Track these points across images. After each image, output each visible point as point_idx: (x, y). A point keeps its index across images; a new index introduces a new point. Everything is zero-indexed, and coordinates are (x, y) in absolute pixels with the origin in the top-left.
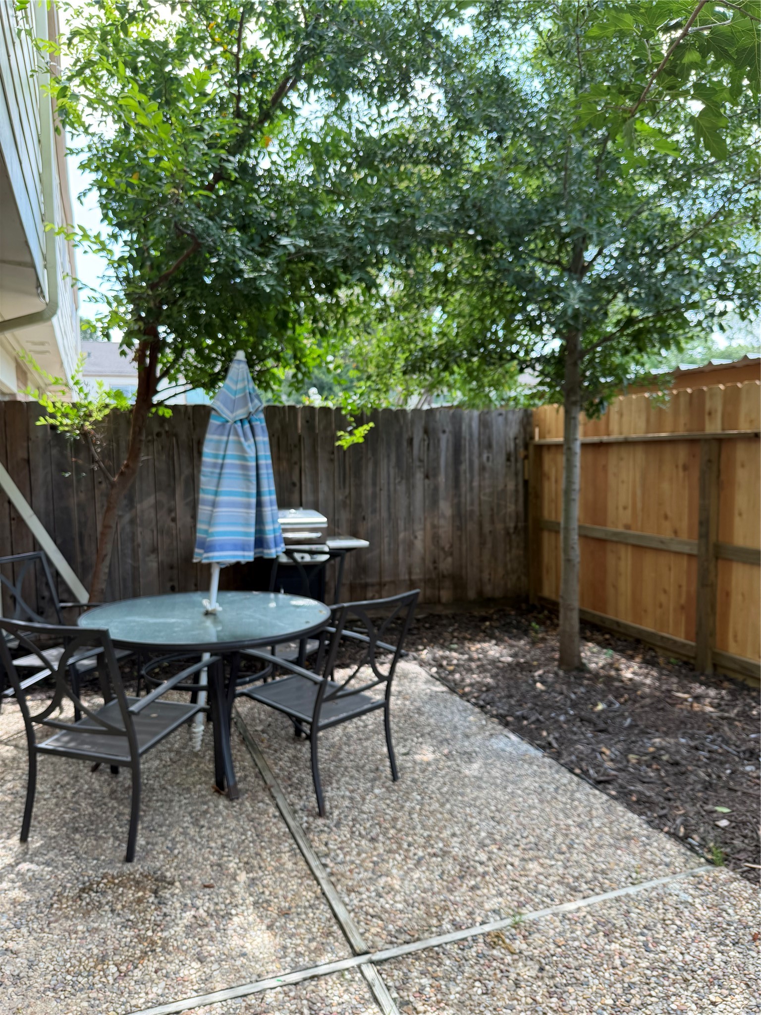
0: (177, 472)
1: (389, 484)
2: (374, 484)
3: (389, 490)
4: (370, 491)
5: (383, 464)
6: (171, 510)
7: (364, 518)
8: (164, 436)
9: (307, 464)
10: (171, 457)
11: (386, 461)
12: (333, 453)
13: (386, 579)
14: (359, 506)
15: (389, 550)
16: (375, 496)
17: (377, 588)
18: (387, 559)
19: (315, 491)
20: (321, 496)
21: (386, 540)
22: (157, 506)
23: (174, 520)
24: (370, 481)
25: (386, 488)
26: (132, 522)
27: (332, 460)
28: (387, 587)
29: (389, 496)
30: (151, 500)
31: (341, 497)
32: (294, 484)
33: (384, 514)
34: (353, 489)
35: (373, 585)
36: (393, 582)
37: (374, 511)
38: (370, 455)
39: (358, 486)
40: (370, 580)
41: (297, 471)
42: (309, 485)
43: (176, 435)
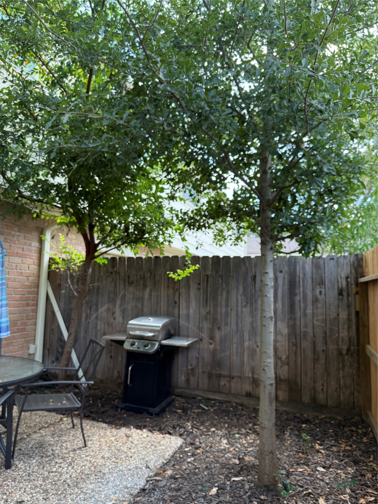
0: (118, 293)
1: (237, 306)
2: (227, 306)
3: (237, 311)
4: (224, 310)
5: (234, 293)
6: (113, 313)
7: (219, 328)
8: (114, 273)
9: (183, 291)
10: (116, 285)
11: (235, 291)
12: (200, 284)
13: (235, 374)
14: (215, 320)
15: (237, 353)
16: (227, 313)
17: (228, 379)
18: (235, 360)
19: (188, 308)
20: (191, 311)
21: (235, 345)
22: (108, 310)
23: (114, 319)
24: (224, 303)
25: (235, 309)
26: (97, 318)
27: (199, 289)
28: (234, 380)
29: (237, 315)
30: (105, 307)
31: (204, 313)
32: (176, 303)
33: (234, 327)
34: (212, 308)
35: (225, 376)
36: (240, 377)
37: (226, 324)
38: (224, 286)
39: (215, 306)
40: (223, 373)
41: (177, 295)
42: (184, 303)
43: (119, 273)
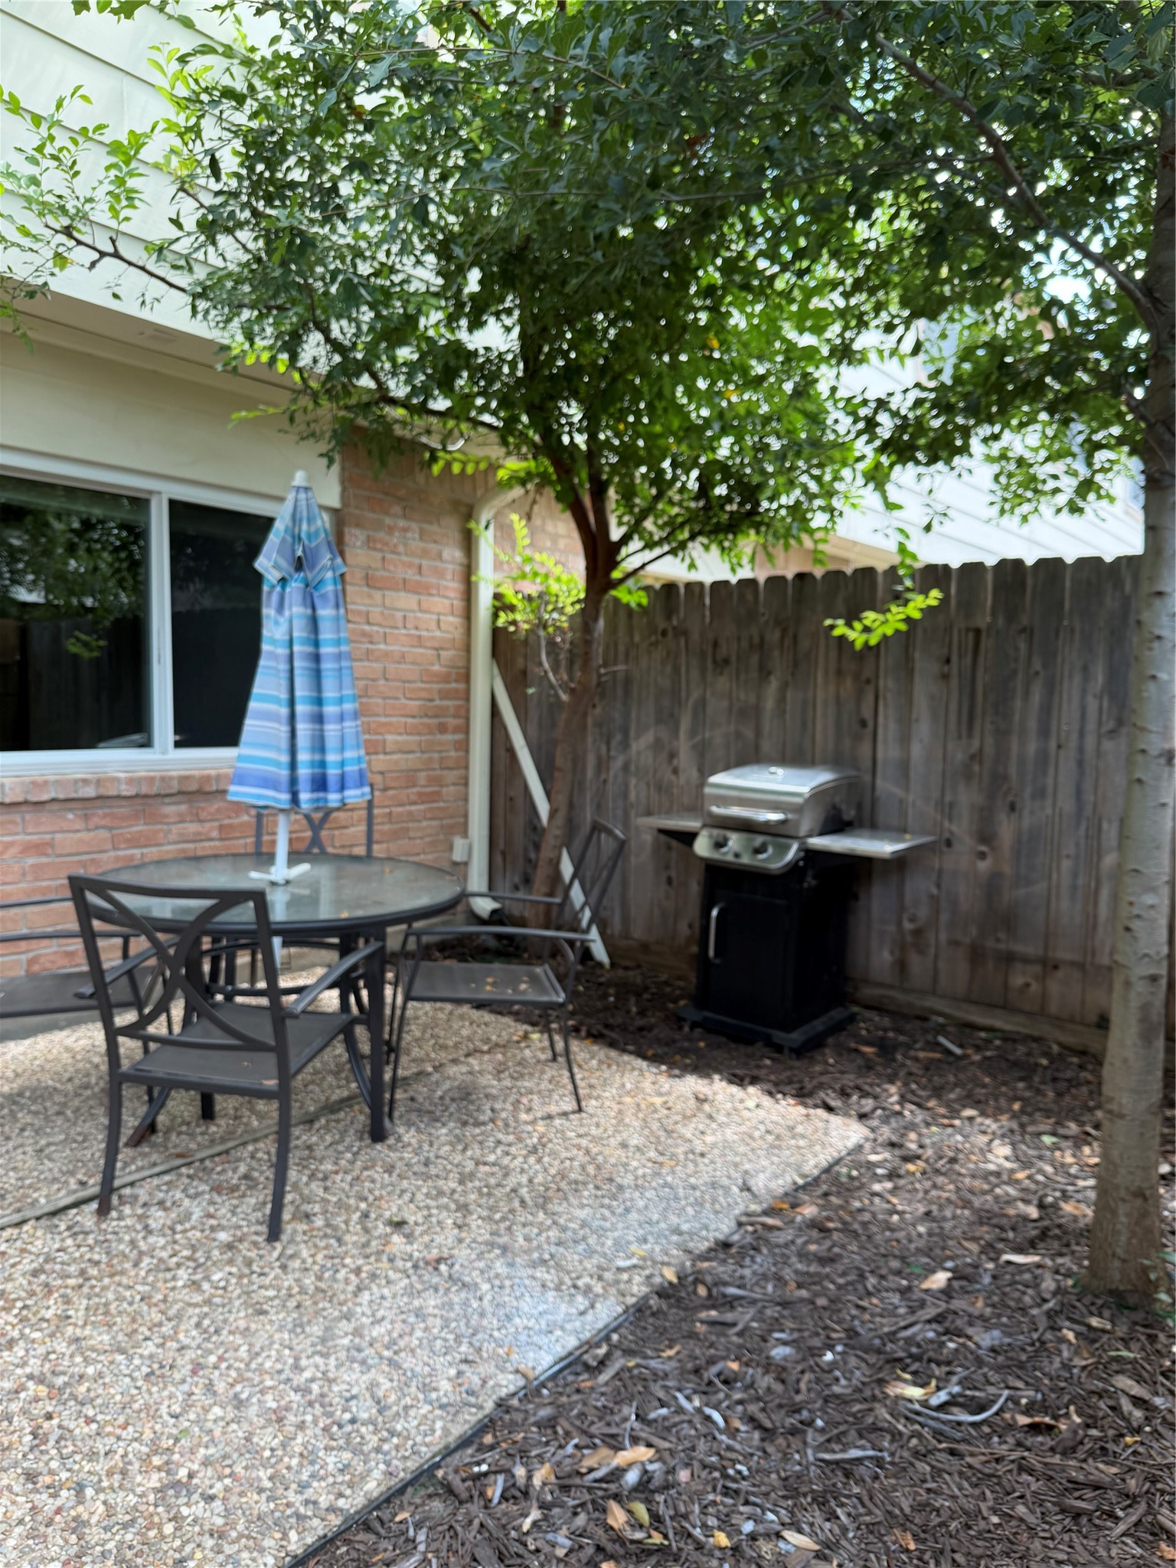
0: (683, 694)
1: (1082, 734)
2: (1044, 732)
3: (1081, 749)
4: (1032, 747)
5: (1072, 689)
6: (672, 755)
7: (1012, 808)
8: (670, 634)
9: (890, 684)
10: (676, 670)
11: (1077, 679)
12: (948, 661)
13: (1062, 954)
14: (998, 779)
15: (1074, 888)
16: (1043, 758)
17: (1037, 969)
18: (1068, 911)
19: (905, 739)
20: (917, 750)
21: (1066, 864)
22: (657, 745)
23: (675, 771)
24: (1033, 724)
25: (1073, 742)
26: (626, 768)
27: (945, 677)
28: (1060, 974)
29: (1080, 763)
30: (649, 737)
31: (960, 756)
32: (863, 723)
33: (1067, 804)
34: (989, 741)
35: (1026, 960)
36: (1081, 966)
37: (1040, 794)
38: (1037, 665)
39: (1002, 734)
40: (1019, 948)
41: (870, 698)
42: (892, 725)
43: (685, 633)
